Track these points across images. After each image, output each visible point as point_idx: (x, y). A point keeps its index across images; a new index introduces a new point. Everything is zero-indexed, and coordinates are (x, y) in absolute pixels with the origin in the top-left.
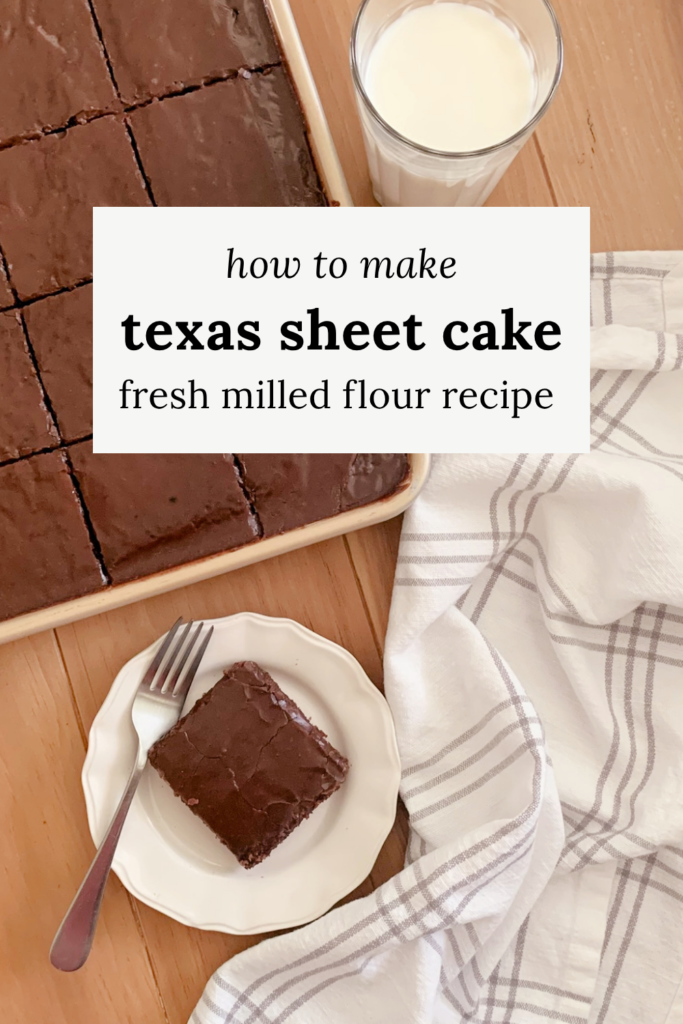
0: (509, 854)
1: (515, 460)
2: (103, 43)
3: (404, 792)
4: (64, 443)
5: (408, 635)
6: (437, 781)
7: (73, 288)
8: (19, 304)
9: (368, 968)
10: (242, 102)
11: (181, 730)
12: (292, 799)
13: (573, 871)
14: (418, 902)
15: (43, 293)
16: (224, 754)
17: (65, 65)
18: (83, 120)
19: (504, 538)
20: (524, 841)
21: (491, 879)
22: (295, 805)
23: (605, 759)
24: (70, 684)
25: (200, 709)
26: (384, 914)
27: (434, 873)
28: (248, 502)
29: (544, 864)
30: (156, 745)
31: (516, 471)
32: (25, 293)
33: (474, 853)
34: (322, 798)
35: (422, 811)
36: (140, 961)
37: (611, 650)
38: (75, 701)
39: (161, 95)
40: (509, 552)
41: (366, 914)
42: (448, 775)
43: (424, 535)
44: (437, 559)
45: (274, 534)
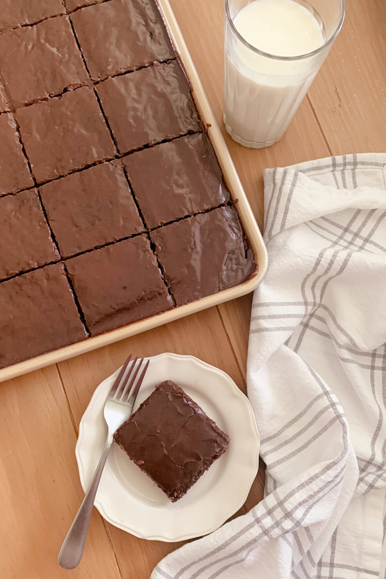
0: (332, 481)
1: (317, 256)
2: (81, 51)
3: (263, 453)
4: (62, 259)
5: (261, 360)
6: (281, 446)
7: (66, 176)
8: (37, 185)
9: (249, 557)
10: (156, 77)
11: (133, 421)
12: (199, 459)
13: (363, 494)
14: (279, 514)
15: (50, 179)
16: (158, 433)
17: (61, 62)
18: (71, 89)
19: (311, 305)
20: (340, 473)
21: (321, 498)
22: (201, 463)
23: (374, 430)
24: (68, 400)
25: (143, 408)
26: (258, 522)
27: (287, 496)
28: (167, 288)
29: (348, 490)
30: (118, 431)
31: (318, 263)
32: (39, 180)
33: (311, 482)
34: (215, 457)
35: (274, 463)
36: (111, 561)
37: (373, 368)
38: (70, 409)
39: (113, 75)
40: (312, 315)
41: (247, 523)
42: (286, 442)
43: (266, 303)
44: (275, 316)
45: (182, 304)
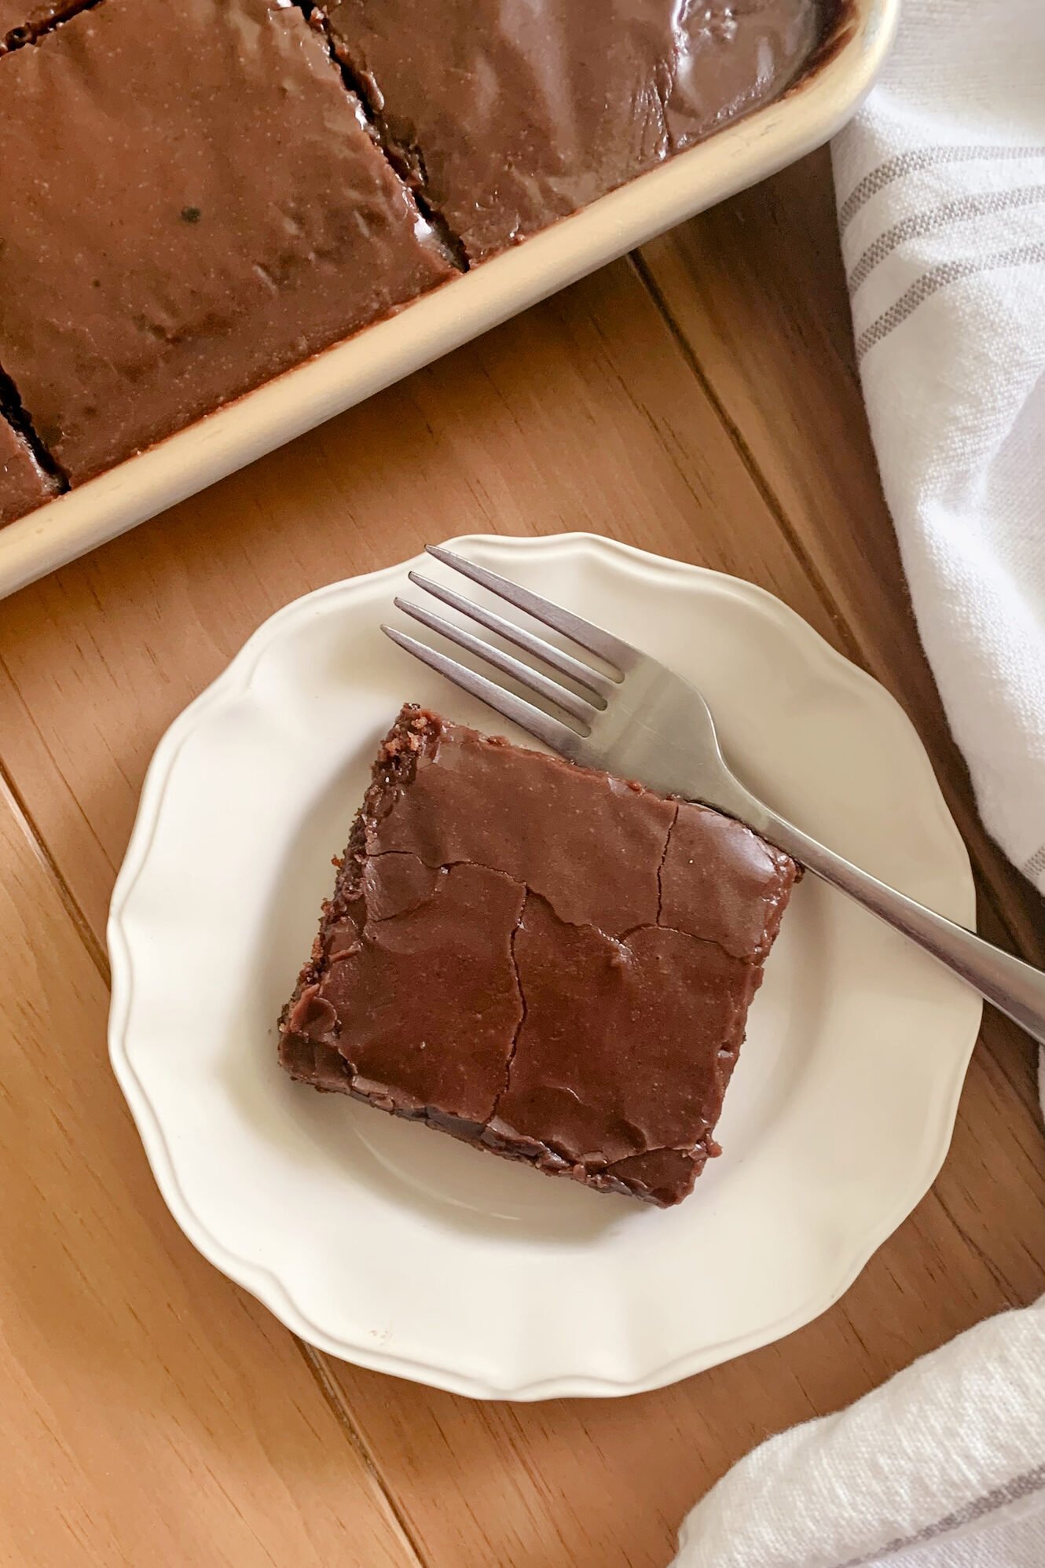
28: (405, 186)
43: (913, 153)
44: (973, 206)
45: (497, 249)
